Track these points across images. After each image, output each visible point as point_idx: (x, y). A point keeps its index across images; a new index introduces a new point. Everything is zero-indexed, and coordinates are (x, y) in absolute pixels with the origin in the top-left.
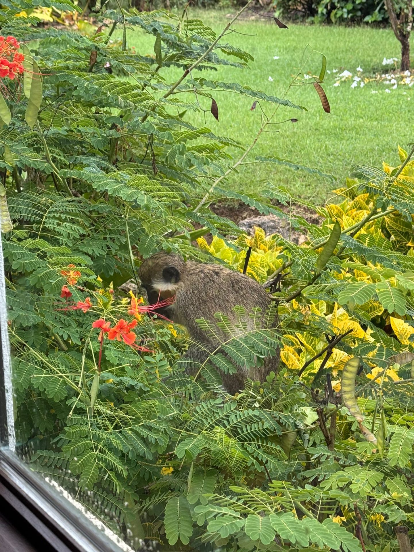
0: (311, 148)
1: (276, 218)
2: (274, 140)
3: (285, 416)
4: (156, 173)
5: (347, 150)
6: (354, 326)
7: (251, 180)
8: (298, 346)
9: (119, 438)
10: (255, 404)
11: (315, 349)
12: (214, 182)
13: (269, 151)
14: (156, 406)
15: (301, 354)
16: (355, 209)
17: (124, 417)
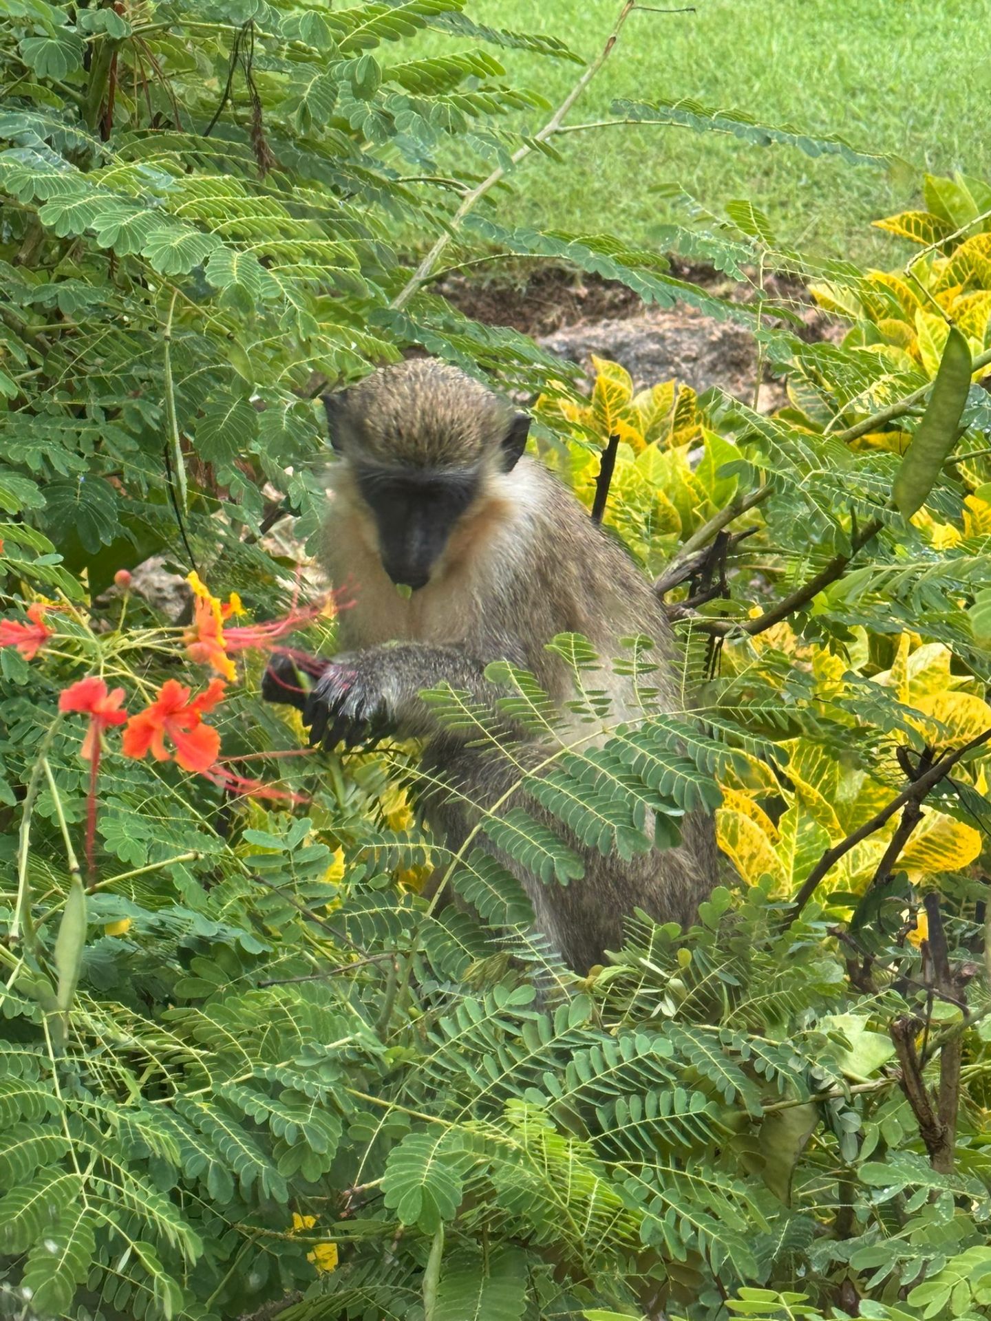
0: (787, 67)
1: (667, 325)
2: (652, 42)
3: (772, 1049)
4: (264, 166)
5: (919, 74)
6: (972, 712)
7: (573, 190)
8: (769, 789)
9: (168, 1126)
10: (661, 1006)
11: (830, 796)
12: (462, 198)
13: (634, 84)
14: (292, 1011)
15: (783, 818)
16: (959, 287)
17: (179, 1053)
